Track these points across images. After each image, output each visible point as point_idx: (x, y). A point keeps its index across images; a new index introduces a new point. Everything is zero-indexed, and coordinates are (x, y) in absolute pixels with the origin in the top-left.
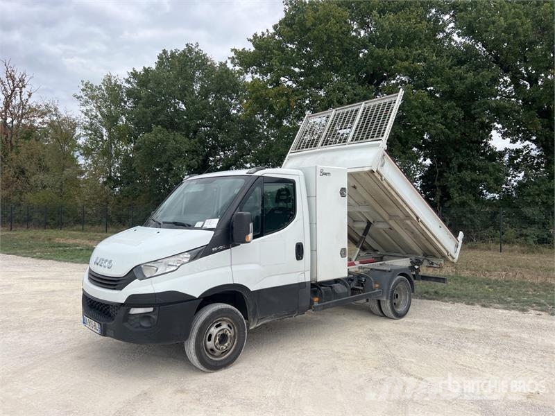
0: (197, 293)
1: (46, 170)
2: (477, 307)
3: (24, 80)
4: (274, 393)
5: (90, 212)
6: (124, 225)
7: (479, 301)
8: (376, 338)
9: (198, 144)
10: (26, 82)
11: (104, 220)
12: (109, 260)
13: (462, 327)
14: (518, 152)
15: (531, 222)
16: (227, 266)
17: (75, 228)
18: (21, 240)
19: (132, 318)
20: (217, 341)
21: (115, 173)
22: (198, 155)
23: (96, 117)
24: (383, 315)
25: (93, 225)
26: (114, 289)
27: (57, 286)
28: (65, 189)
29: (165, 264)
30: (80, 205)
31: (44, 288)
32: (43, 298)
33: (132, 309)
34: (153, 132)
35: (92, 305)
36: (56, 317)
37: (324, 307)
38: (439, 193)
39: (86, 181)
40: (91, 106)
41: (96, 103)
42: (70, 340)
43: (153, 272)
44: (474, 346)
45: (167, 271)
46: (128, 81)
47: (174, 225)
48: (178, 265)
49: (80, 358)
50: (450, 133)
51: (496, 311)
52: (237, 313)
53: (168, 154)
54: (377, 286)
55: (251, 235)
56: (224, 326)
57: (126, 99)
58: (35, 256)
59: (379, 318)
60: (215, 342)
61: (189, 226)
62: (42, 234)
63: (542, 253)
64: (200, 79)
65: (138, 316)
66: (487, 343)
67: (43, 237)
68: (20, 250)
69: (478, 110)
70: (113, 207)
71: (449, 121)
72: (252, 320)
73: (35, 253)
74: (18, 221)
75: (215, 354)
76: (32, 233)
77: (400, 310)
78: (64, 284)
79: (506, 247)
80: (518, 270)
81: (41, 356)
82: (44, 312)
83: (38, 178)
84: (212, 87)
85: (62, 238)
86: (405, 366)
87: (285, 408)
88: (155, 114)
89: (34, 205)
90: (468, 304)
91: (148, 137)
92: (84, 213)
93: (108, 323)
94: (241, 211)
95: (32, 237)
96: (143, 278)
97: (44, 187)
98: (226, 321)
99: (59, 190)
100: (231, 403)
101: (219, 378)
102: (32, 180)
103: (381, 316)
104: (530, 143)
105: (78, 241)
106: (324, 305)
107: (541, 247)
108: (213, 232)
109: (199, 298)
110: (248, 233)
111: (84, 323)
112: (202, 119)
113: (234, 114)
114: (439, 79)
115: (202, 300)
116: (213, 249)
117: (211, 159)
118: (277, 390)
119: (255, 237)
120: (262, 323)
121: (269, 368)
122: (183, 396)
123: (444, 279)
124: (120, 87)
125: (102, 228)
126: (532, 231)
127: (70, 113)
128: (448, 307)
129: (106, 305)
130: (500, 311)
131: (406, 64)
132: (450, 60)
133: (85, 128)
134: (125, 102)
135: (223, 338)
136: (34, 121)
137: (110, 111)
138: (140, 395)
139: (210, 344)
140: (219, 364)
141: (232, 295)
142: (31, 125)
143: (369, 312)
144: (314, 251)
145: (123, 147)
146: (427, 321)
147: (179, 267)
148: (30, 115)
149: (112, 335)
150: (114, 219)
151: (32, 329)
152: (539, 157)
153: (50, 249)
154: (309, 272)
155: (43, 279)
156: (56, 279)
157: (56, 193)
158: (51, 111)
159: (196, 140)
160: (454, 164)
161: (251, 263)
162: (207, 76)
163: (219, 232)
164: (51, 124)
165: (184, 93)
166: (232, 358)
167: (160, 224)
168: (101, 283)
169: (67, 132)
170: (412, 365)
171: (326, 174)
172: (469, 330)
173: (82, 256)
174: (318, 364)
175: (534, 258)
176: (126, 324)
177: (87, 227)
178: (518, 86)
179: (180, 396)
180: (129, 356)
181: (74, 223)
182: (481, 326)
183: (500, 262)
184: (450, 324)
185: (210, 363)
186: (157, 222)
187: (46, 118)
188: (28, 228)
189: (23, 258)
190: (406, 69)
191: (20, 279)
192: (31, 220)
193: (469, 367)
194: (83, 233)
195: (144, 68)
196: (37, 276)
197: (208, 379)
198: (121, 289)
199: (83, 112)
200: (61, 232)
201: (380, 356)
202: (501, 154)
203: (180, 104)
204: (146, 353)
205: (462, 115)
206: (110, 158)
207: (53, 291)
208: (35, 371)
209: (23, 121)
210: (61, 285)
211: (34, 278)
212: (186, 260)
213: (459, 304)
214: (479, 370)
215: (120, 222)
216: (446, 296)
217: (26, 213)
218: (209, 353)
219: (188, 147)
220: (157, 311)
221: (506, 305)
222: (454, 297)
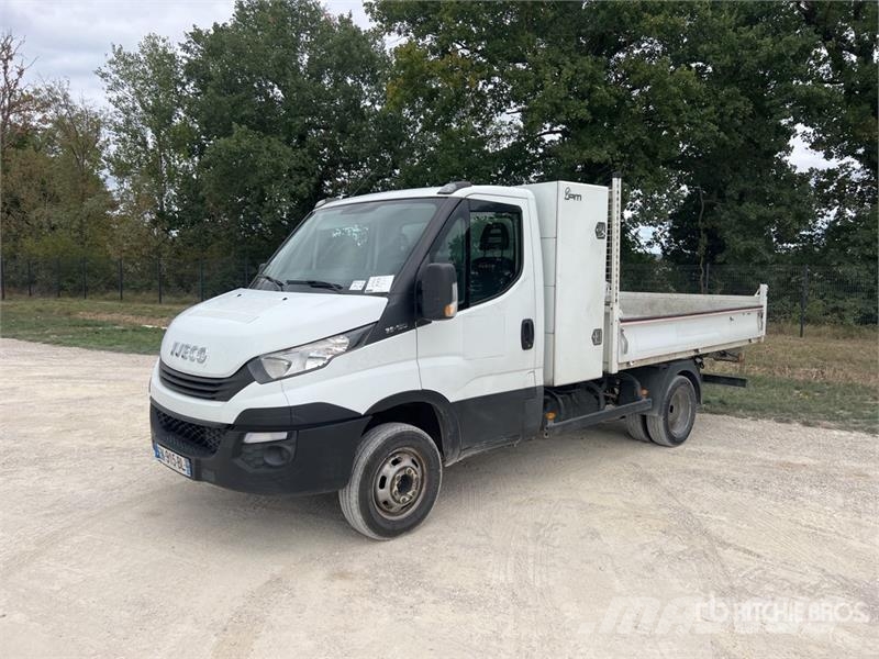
0: (361, 406)
1: (55, 199)
2: (796, 426)
3: (9, 47)
4: (502, 578)
5: (131, 270)
6: (188, 291)
7: (796, 417)
8: (649, 480)
9: (309, 158)
10: (13, 50)
11: (156, 283)
12: (200, 347)
13: (783, 459)
14: (831, 174)
15: (850, 288)
16: (412, 359)
17: (108, 296)
18: (22, 314)
19: (249, 450)
20: (396, 488)
21: (169, 205)
22: (309, 176)
23: (134, 109)
24: (650, 440)
25: (137, 290)
26: (213, 399)
27: (92, 389)
28: (87, 232)
29: (302, 355)
30: (115, 258)
31: (72, 392)
32: (72, 410)
33: (249, 434)
34: (234, 136)
35: (170, 425)
36: (99, 442)
37: (564, 429)
38: (704, 241)
39: (122, 219)
40: (126, 91)
41: (134, 85)
42: (130, 482)
43: (283, 369)
44: (814, 492)
45: (307, 368)
46: (186, 48)
47: (309, 287)
48: (328, 357)
49: (153, 514)
50: (726, 138)
51: (829, 432)
52: (427, 440)
53: (260, 173)
54: (645, 392)
55: (454, 305)
56: (406, 462)
57: (184, 80)
58: (48, 340)
59: (644, 445)
60: (391, 489)
61: (340, 288)
62: (54, 304)
63: (866, 338)
64: (308, 45)
65: (260, 447)
66: (834, 487)
67: (57, 310)
68: (21, 330)
69: (777, 101)
70: (169, 263)
71: (727, 119)
72: (450, 452)
73: (47, 336)
74: (14, 284)
75: (392, 510)
76: (39, 303)
77: (678, 431)
78: (104, 386)
79: (808, 328)
80: (836, 364)
81: (84, 512)
82: (78, 434)
83: (43, 213)
84: (329, 60)
85: (88, 311)
86: (713, 528)
87: (530, 606)
88: (236, 105)
89: (38, 256)
90: (781, 421)
91: (225, 145)
92: (122, 271)
93: (203, 459)
94: (432, 262)
95: (40, 310)
96: (266, 379)
97: (53, 228)
98: (409, 453)
99: (78, 234)
100: (432, 599)
101: (400, 551)
102: (33, 215)
103: (645, 442)
104: (853, 160)
105: (115, 317)
106: (563, 426)
107: (865, 330)
108: (385, 300)
109: (366, 415)
110: (450, 301)
111: (158, 456)
112: (312, 115)
113: (366, 107)
114: (716, 46)
115: (370, 417)
116: (388, 330)
117: (327, 183)
118: (505, 573)
119: (460, 308)
120: (466, 455)
121: (483, 533)
122: (345, 584)
123: (744, 381)
124: (172, 57)
125: (152, 296)
126: (852, 303)
127: (89, 104)
128: (749, 425)
129: (198, 427)
130: (836, 432)
131: (659, 19)
132: (734, 16)
133: (118, 130)
134: (183, 85)
135: (405, 483)
136: (30, 118)
137: (156, 102)
138: (269, 582)
139: (383, 494)
140: (398, 527)
141: (417, 409)
142: (26, 125)
143: (627, 435)
144: (550, 333)
145: (181, 163)
146: (722, 450)
147: (330, 360)
148: (23, 106)
149: (213, 479)
150: (172, 282)
151: (60, 464)
152: (864, 183)
153: (72, 330)
154: (541, 370)
155: (68, 377)
156: (91, 379)
157: (73, 239)
158: (56, 100)
159: (306, 150)
160: (731, 192)
161: (447, 355)
162: (320, 41)
163: (396, 298)
164: (59, 123)
165: (283, 71)
166: (419, 516)
167: (281, 285)
168: (186, 388)
169: (86, 136)
170: (724, 526)
171: (574, 197)
172: (797, 465)
173: (127, 340)
174: (564, 525)
175: (857, 345)
176: (238, 461)
177: (128, 294)
178: (838, 64)
179: (339, 584)
180: (235, 510)
181: (107, 288)
182: (814, 458)
183: (804, 353)
184: (762, 454)
185: (382, 524)
186: (276, 282)
187: (50, 113)
188: (30, 294)
189: (29, 343)
190: (660, 28)
191: (29, 378)
192: (35, 282)
193: (820, 529)
194: (122, 305)
195: (216, 25)
196: (57, 374)
197: (381, 552)
198: (226, 398)
199: (110, 100)
200: (86, 303)
201: (665, 511)
202: (804, 178)
203: (276, 89)
204: (265, 506)
205: (750, 109)
206: (160, 180)
207: (89, 398)
208: (75, 540)
209: (11, 117)
210: (100, 389)
211: (50, 377)
212: (340, 350)
213: (765, 422)
214: (839, 535)
215: (181, 285)
216: (739, 407)
217: (27, 272)
218: (381, 509)
219: (293, 163)
220: (294, 439)
221: (844, 424)
222: (753, 410)
